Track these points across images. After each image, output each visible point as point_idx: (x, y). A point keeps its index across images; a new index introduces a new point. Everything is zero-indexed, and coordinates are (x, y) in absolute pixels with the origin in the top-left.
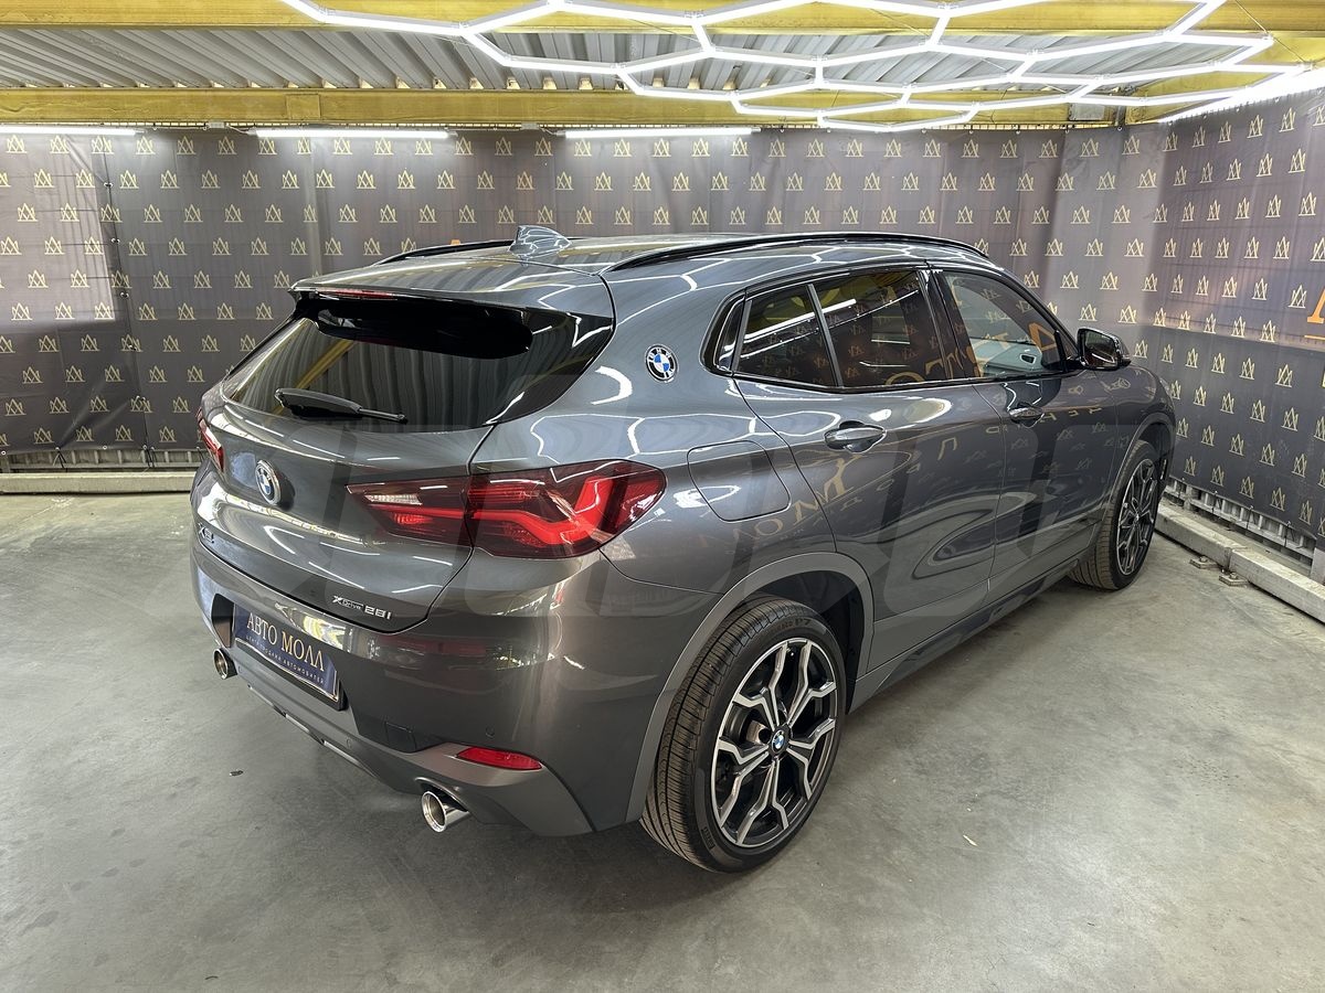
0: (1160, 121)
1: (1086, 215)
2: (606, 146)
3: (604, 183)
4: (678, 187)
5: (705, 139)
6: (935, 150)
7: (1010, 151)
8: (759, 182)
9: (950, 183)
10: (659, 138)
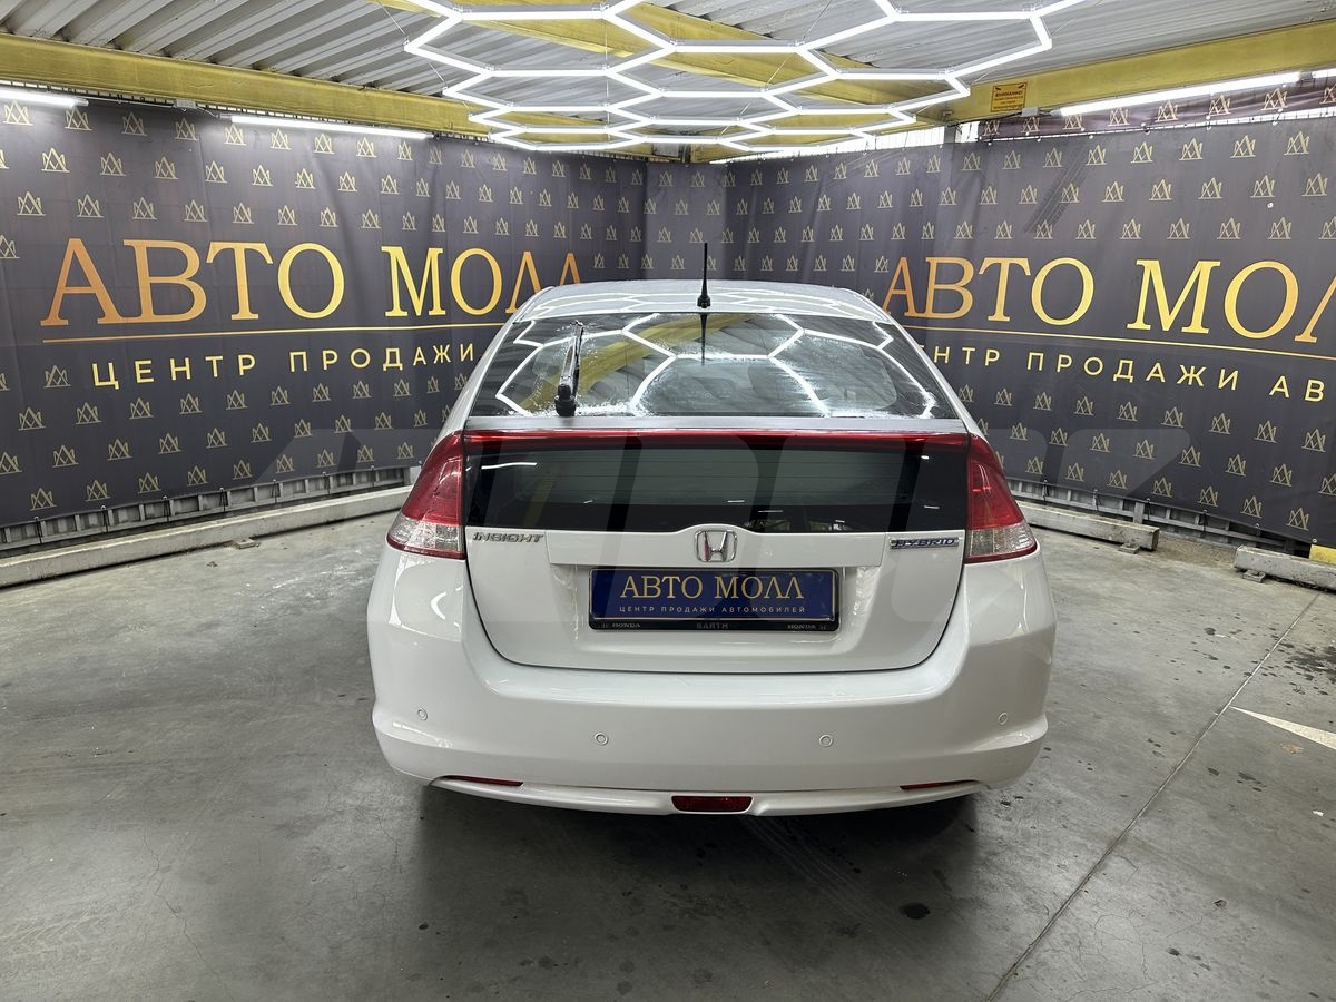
0: (717, 162)
1: (668, 235)
2: (262, 137)
3: (263, 177)
4: (344, 188)
5: (370, 137)
6: (560, 171)
7: (611, 176)
8: (423, 188)
9: (573, 202)
10: (321, 131)
